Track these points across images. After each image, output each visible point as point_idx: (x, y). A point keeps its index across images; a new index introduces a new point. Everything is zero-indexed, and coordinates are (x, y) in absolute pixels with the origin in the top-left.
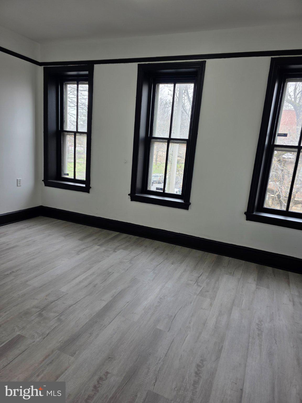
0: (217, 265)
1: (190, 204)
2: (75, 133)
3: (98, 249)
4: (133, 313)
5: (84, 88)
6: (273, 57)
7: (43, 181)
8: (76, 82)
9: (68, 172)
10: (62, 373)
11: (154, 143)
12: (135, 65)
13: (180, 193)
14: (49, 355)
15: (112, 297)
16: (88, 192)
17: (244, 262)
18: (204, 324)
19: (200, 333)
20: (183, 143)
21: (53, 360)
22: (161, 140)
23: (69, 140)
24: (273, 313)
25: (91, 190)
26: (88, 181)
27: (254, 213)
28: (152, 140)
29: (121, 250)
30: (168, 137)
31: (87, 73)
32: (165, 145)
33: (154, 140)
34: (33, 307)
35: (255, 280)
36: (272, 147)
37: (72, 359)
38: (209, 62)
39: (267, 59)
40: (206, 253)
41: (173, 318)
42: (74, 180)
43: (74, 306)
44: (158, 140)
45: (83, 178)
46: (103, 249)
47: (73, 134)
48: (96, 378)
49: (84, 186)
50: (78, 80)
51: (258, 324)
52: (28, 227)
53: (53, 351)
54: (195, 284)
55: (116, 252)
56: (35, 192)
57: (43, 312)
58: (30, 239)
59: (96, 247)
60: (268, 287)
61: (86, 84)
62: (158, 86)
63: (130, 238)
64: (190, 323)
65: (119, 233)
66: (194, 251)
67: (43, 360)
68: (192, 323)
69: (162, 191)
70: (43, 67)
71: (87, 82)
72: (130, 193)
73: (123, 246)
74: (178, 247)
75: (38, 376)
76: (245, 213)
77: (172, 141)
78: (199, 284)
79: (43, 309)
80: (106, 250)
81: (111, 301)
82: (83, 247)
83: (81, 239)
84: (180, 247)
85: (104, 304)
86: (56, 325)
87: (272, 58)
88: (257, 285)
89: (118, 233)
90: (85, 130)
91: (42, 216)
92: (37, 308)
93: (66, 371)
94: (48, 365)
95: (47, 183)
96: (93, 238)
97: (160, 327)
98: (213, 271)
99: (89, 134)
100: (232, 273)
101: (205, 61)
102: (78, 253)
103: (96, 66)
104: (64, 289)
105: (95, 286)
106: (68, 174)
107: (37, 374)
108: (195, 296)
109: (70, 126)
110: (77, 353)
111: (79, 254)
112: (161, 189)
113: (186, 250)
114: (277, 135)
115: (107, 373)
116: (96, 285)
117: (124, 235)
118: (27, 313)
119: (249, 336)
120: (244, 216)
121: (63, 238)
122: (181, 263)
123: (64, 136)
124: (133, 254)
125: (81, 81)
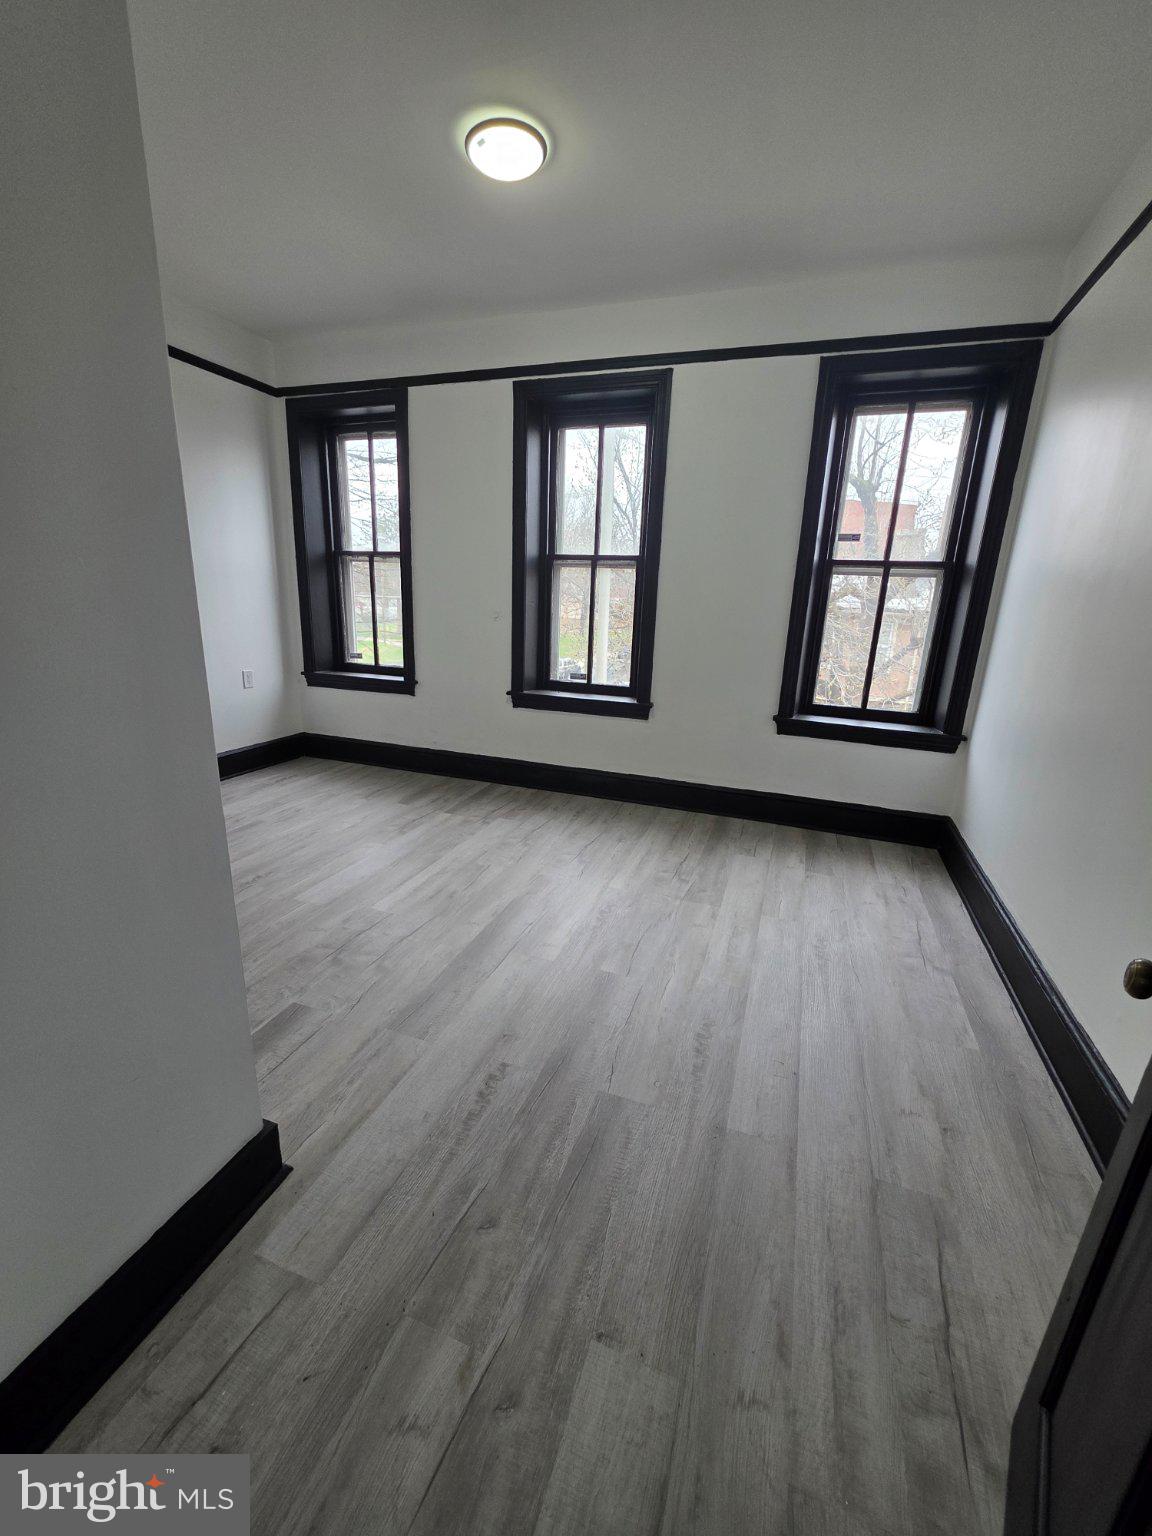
0: (717, 836)
1: (651, 706)
2: (372, 556)
3: (446, 820)
4: (544, 945)
5: (387, 446)
6: (825, 355)
7: (302, 673)
8: (366, 433)
9: (361, 649)
10: (405, 1073)
11: (559, 570)
12: (506, 385)
13: (627, 683)
14: (369, 1040)
15: (493, 915)
16: (412, 693)
17: (774, 826)
18: (703, 955)
19: (697, 974)
20: (629, 566)
21: (379, 1050)
22: (577, 562)
23: (357, 573)
24: (845, 923)
25: (418, 690)
26: (409, 668)
27: (794, 718)
28: (555, 562)
29: (499, 819)
30: (591, 553)
31: (391, 408)
32: (586, 572)
33: (559, 562)
34: (317, 946)
35: (801, 862)
36: (828, 566)
37: (422, 1043)
38: (680, 371)
39: (812, 361)
40: (692, 814)
41: (634, 948)
42: (377, 669)
43: (410, 938)
44: (569, 561)
45: (398, 662)
46: (458, 818)
47: (367, 558)
48: (481, 1077)
49: (402, 679)
50: (370, 427)
51: (816, 947)
52: (277, 781)
53: (376, 1032)
54: (675, 880)
55: (488, 823)
56: (286, 700)
57: (341, 956)
58: (287, 806)
59: (442, 816)
60: (830, 873)
61: (391, 436)
62: (563, 434)
63: (518, 792)
64: (672, 955)
65: (489, 784)
66: (664, 811)
67: (358, 1052)
68: (677, 956)
69: (585, 681)
70: (283, 399)
71: (394, 433)
72: (509, 689)
73: (503, 811)
74: (630, 807)
75: (351, 1083)
76: (775, 718)
77: (602, 562)
78: (683, 877)
79: (342, 948)
80: (465, 822)
81: (491, 924)
82: (410, 817)
83: (405, 801)
84: (634, 805)
85: (476, 931)
86: (375, 979)
87: (822, 358)
88: (807, 870)
89: (487, 784)
90: (395, 547)
91: (307, 755)
92: (326, 947)
93: (413, 1069)
94: (370, 1059)
95: (313, 680)
96: (433, 796)
97: (607, 967)
98: (710, 850)
99: (405, 556)
100: (753, 851)
101: (671, 370)
102: (402, 830)
103: (413, 391)
104: (382, 905)
105: (451, 897)
106: (359, 656)
107: (348, 1079)
108: (678, 902)
109: (358, 539)
110: (431, 1031)
111: (404, 833)
112: (582, 677)
113: (646, 810)
114: (837, 538)
115: (504, 1065)
116: (454, 893)
117: (504, 788)
118: (304, 960)
119: (801, 971)
120: (773, 726)
121: (364, 800)
122: (640, 837)
123: (345, 565)
124: (528, 826)
125: (376, 430)
